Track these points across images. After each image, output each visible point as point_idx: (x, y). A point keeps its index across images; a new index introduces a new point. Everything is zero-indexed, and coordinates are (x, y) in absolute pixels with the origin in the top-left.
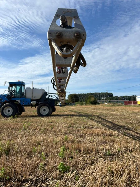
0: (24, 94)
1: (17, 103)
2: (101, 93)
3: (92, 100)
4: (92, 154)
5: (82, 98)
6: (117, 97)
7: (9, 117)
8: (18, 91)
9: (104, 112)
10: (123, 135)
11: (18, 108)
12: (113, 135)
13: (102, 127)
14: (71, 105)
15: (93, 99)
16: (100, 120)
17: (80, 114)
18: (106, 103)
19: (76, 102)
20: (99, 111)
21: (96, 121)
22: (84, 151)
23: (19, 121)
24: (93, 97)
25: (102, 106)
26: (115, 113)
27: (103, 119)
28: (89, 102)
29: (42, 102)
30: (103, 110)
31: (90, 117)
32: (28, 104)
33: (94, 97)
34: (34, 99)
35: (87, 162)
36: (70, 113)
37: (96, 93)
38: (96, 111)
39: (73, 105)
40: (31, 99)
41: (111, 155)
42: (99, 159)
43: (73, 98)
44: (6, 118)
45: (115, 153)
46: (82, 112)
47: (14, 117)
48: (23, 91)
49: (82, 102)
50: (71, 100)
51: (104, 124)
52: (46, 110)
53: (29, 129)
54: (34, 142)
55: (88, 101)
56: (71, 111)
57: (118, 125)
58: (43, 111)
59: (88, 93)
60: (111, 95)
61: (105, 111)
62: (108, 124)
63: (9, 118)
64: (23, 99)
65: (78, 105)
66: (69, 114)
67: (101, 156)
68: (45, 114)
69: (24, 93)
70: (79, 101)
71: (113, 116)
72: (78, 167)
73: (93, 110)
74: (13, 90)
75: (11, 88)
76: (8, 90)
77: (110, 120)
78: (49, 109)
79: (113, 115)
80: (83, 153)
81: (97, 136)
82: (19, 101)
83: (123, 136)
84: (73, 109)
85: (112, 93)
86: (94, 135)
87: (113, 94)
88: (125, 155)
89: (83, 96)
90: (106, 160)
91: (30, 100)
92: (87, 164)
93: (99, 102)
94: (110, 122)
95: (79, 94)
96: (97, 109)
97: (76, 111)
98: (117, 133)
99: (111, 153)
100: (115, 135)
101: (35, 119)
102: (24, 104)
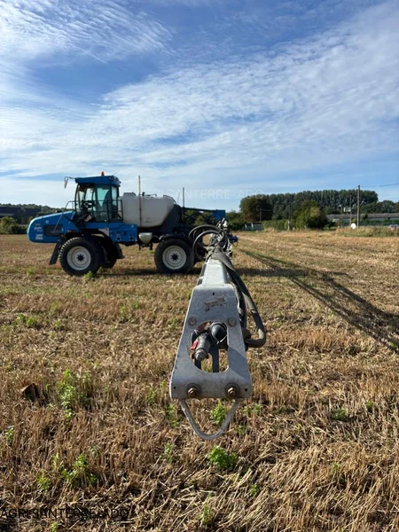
0: (120, 213)
1: (101, 235)
2: (341, 191)
3: (312, 215)
4: (297, 414)
5: (284, 209)
6: (390, 203)
7: (83, 275)
8: (101, 203)
9: (344, 258)
10: (389, 351)
11: (105, 251)
12: (359, 351)
13: (332, 317)
14: (249, 230)
15: (314, 212)
16: (331, 291)
17: (273, 266)
18: (353, 226)
19: (265, 222)
20: (329, 254)
21: (317, 294)
22: (275, 403)
23: (109, 291)
24: (315, 205)
25: (340, 234)
26: (376, 261)
27: (339, 286)
28: (304, 220)
29: (168, 235)
30: (343, 248)
31: (302, 279)
32: (131, 239)
33: (318, 205)
34: (145, 225)
35: (281, 438)
36: (245, 261)
37: (326, 192)
38: (320, 253)
39: (254, 230)
40: (139, 225)
41: (346, 419)
42: (313, 430)
43: (255, 207)
44: (74, 277)
45: (357, 413)
46: (279, 258)
47: (95, 276)
48: (114, 203)
49: (281, 221)
50: (249, 215)
51: (339, 307)
52: (179, 257)
53: (137, 322)
54: (149, 368)
55: (300, 217)
56: (248, 253)
57: (379, 312)
58: (171, 260)
59: (302, 191)
60: (371, 197)
61: (348, 254)
62: (351, 307)
63: (84, 278)
64: (116, 225)
65: (270, 229)
66: (243, 266)
67: (319, 422)
68: (176, 268)
69: (119, 209)
70: (274, 217)
71: (370, 273)
72: (259, 453)
73: (311, 251)
74: (89, 202)
75: (81, 194)
76: (75, 201)
77: (359, 292)
78: (188, 255)
79: (369, 270)
80: (274, 409)
81: (315, 352)
82: (107, 232)
83: (390, 354)
84: (255, 246)
85: (373, 193)
86: (306, 349)
87: (376, 195)
88: (386, 423)
89: (285, 202)
90: (332, 434)
91: (135, 230)
92: (280, 444)
93: (334, 220)
94: (357, 298)
95: (273, 195)
96: (325, 246)
97: (263, 253)
98: (373, 341)
99: (347, 414)
100: (366, 350)
101: (151, 283)
102: (119, 239)
